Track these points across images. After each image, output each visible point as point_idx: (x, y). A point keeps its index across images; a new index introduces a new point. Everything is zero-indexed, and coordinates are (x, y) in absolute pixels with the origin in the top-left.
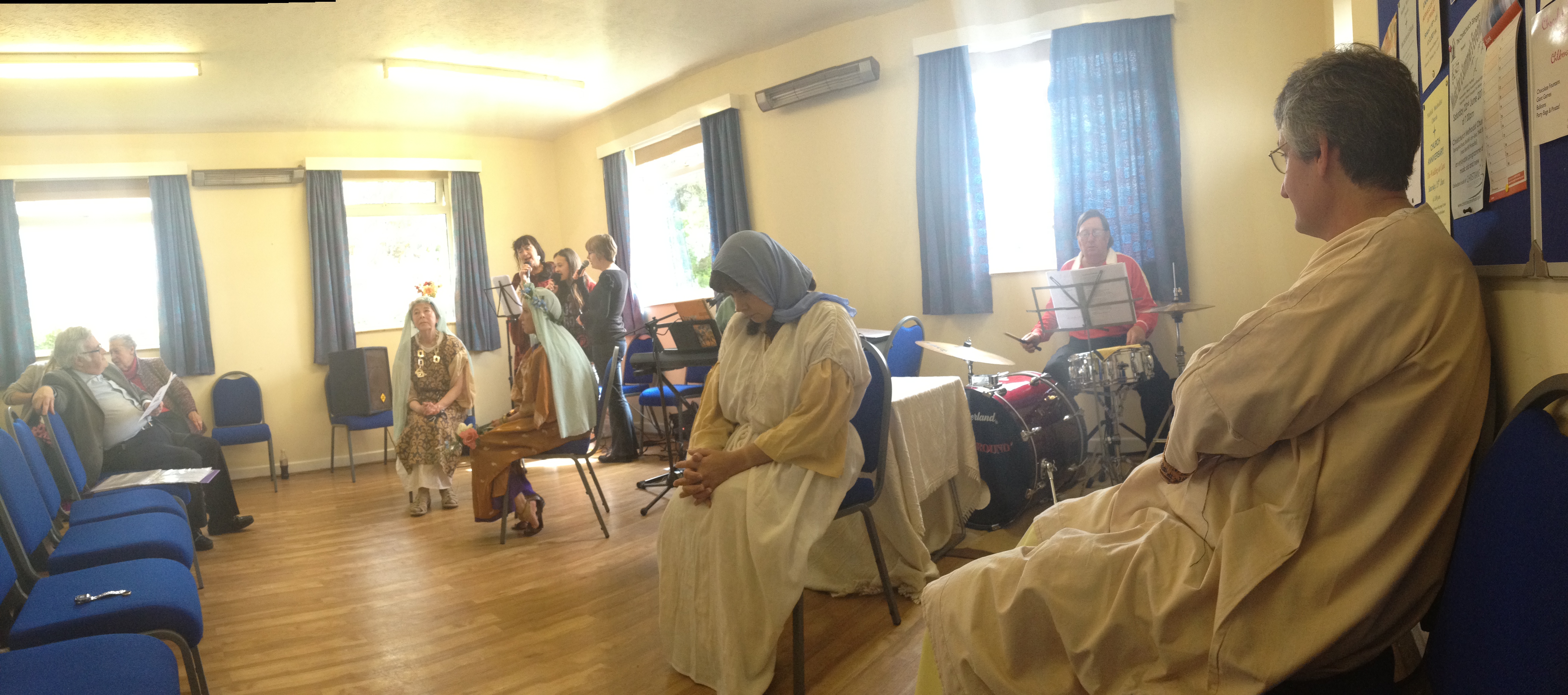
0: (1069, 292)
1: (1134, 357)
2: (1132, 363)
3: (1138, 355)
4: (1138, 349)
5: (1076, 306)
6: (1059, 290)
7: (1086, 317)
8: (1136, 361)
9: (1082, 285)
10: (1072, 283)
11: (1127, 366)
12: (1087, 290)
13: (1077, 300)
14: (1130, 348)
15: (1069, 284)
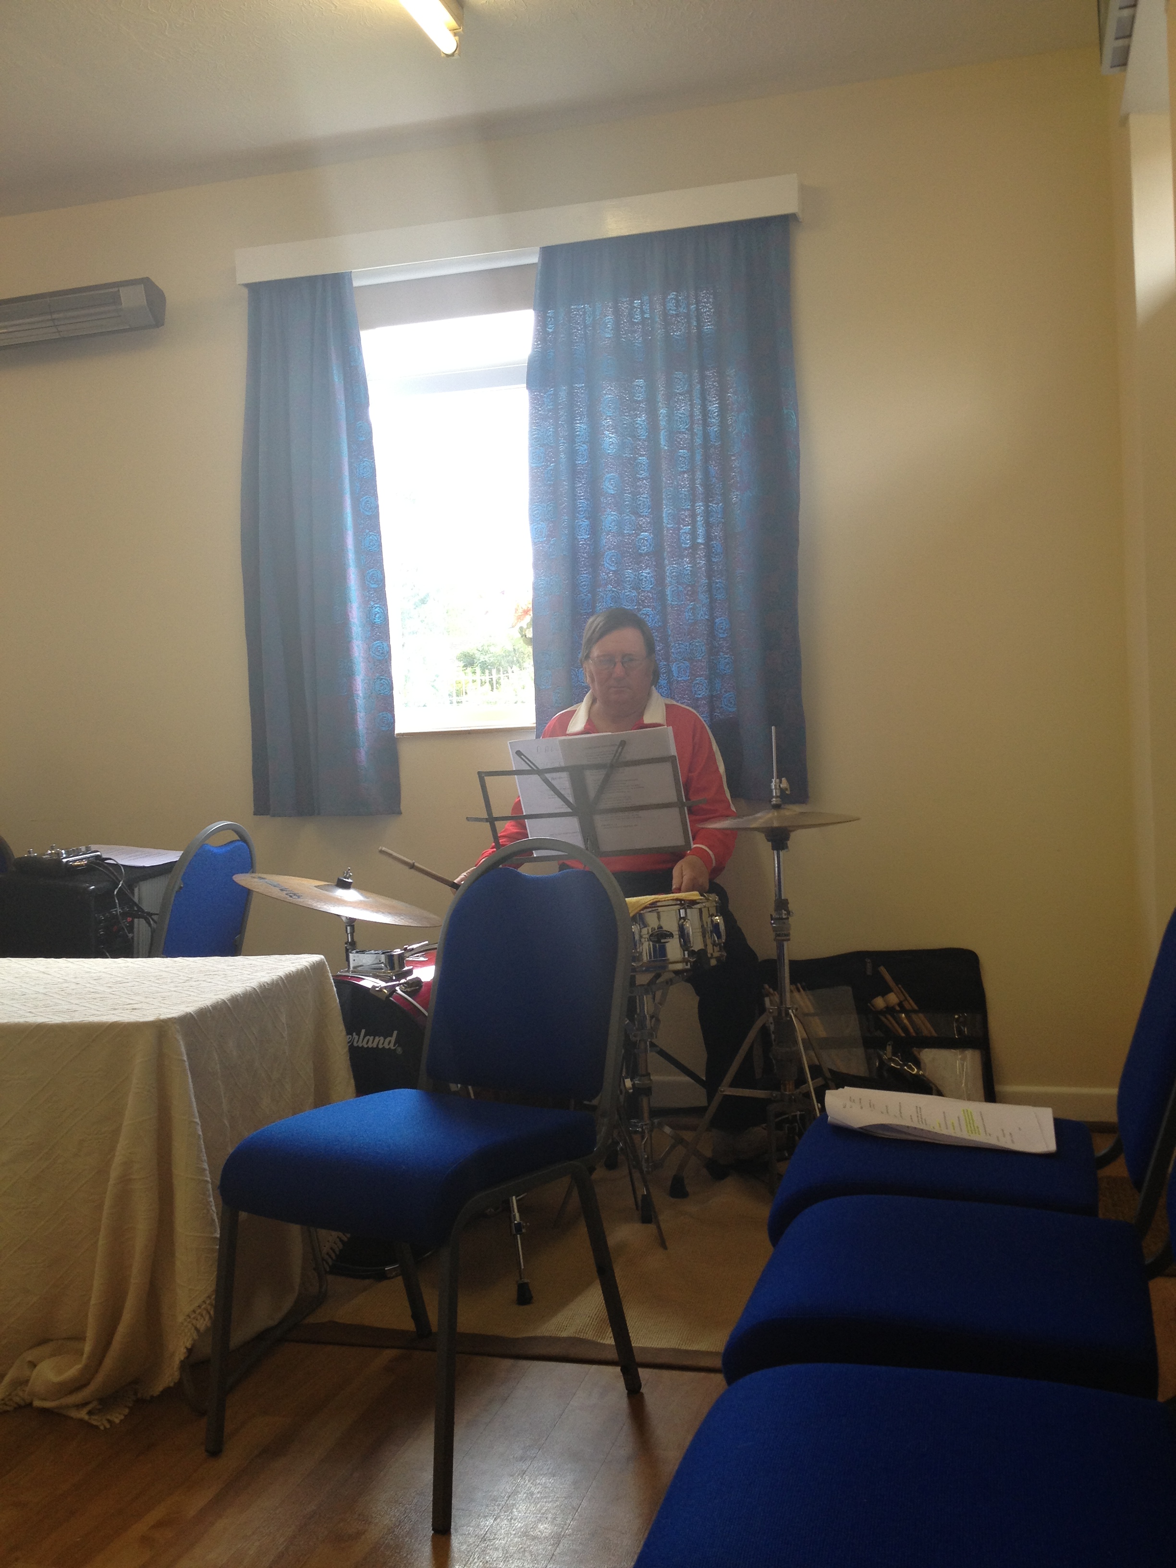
0: (554, 783)
1: (684, 918)
2: (681, 929)
3: (693, 913)
4: (693, 903)
5: (569, 810)
6: (535, 778)
7: (589, 832)
8: (687, 925)
9: (583, 768)
10: (563, 765)
11: (671, 935)
12: (593, 779)
13: (571, 799)
14: (677, 900)
15: (557, 765)
